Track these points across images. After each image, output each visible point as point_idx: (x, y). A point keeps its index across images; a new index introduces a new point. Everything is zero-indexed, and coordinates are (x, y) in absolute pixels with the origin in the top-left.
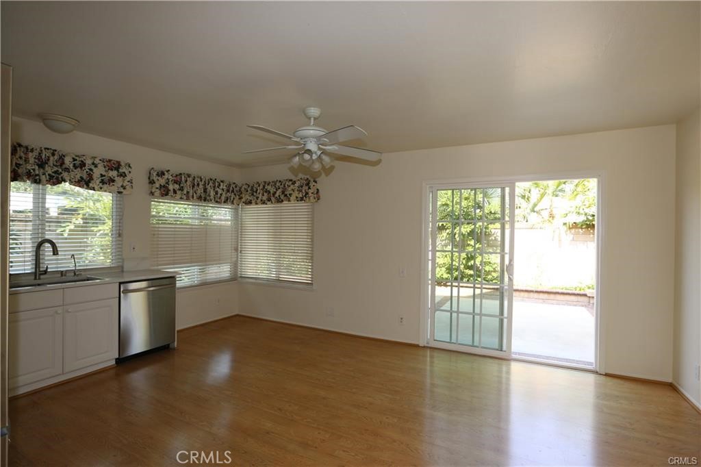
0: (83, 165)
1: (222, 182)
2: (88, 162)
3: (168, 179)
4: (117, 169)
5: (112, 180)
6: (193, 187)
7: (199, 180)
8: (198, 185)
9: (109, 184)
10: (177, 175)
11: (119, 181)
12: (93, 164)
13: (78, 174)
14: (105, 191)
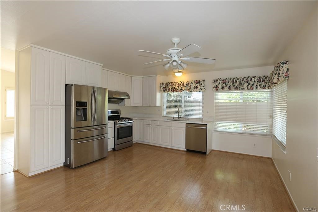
0: (189, 84)
1: (254, 77)
2: (190, 83)
3: (219, 82)
4: (199, 83)
5: (197, 87)
6: (233, 83)
7: (236, 79)
8: (236, 82)
9: (196, 89)
10: (224, 80)
11: (199, 87)
12: (191, 83)
13: (188, 87)
14: (195, 91)
